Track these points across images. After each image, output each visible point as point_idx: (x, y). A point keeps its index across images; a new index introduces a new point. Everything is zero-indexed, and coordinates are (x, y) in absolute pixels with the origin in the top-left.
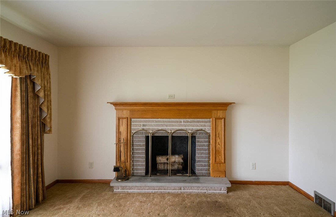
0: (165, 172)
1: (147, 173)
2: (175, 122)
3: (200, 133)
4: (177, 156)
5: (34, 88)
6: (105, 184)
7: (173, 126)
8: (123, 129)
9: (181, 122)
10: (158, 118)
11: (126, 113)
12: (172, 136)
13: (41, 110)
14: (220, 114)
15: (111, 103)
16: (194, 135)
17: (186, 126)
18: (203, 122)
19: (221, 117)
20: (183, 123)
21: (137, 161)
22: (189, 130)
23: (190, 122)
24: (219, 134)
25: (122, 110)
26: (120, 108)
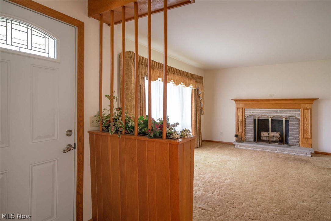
0: (267, 141)
1: (255, 140)
2: (274, 111)
3: (292, 118)
4: (275, 133)
5: (198, 93)
7: (272, 113)
8: (240, 114)
9: (278, 111)
10: (262, 108)
11: (241, 105)
12: (271, 120)
13: (200, 103)
14: (308, 106)
15: (233, 100)
16: (287, 119)
17: (282, 113)
18: (294, 111)
19: (308, 108)
20: (279, 112)
21: (248, 133)
22: (284, 116)
23: (285, 111)
24: (306, 119)
25: (240, 103)
26: (239, 102)
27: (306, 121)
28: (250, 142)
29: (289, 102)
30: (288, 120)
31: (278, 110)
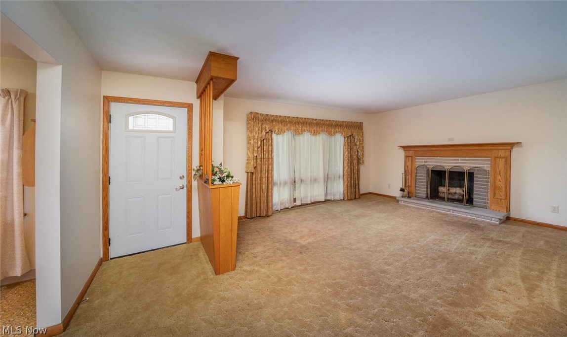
0: (443, 199)
1: (427, 197)
2: (452, 160)
3: (478, 170)
4: (458, 189)
5: (354, 141)
6: (393, 198)
7: (450, 163)
8: (409, 164)
9: (458, 160)
10: (437, 157)
11: (411, 153)
12: (449, 171)
13: (358, 151)
14: (502, 153)
15: (401, 147)
16: (471, 171)
17: (464, 164)
18: (481, 160)
19: (503, 155)
20: (460, 161)
21: (419, 187)
22: (466, 166)
23: (469, 160)
24: (500, 171)
25: (409, 151)
26: (407, 149)
27: (500, 174)
28: (422, 198)
29: (475, 148)
30: (473, 173)
31: (460, 158)
